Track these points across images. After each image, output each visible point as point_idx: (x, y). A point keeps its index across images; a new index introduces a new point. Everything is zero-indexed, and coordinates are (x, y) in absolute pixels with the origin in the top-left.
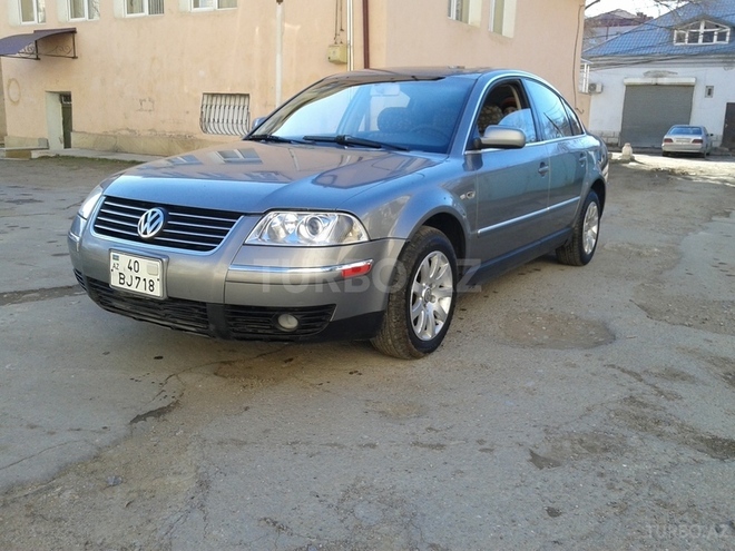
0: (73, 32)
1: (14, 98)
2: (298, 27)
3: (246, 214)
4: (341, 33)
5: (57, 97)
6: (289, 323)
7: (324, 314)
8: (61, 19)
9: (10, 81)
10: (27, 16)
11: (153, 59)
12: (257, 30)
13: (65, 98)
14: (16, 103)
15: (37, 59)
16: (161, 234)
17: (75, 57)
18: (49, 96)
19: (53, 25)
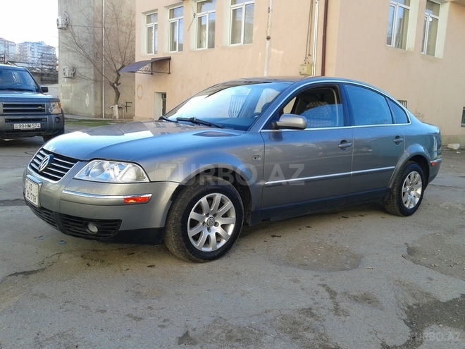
0: (169, 59)
1: (140, 95)
2: (282, 52)
3: (81, 161)
4: (309, 57)
5: (161, 95)
6: (93, 229)
7: (116, 225)
8: (164, 52)
9: (138, 86)
10: (149, 51)
11: (208, 74)
12: (260, 54)
13: (164, 95)
14: (140, 98)
15: (152, 74)
16: (46, 170)
17: (169, 73)
18: (156, 95)
19: (160, 55)
